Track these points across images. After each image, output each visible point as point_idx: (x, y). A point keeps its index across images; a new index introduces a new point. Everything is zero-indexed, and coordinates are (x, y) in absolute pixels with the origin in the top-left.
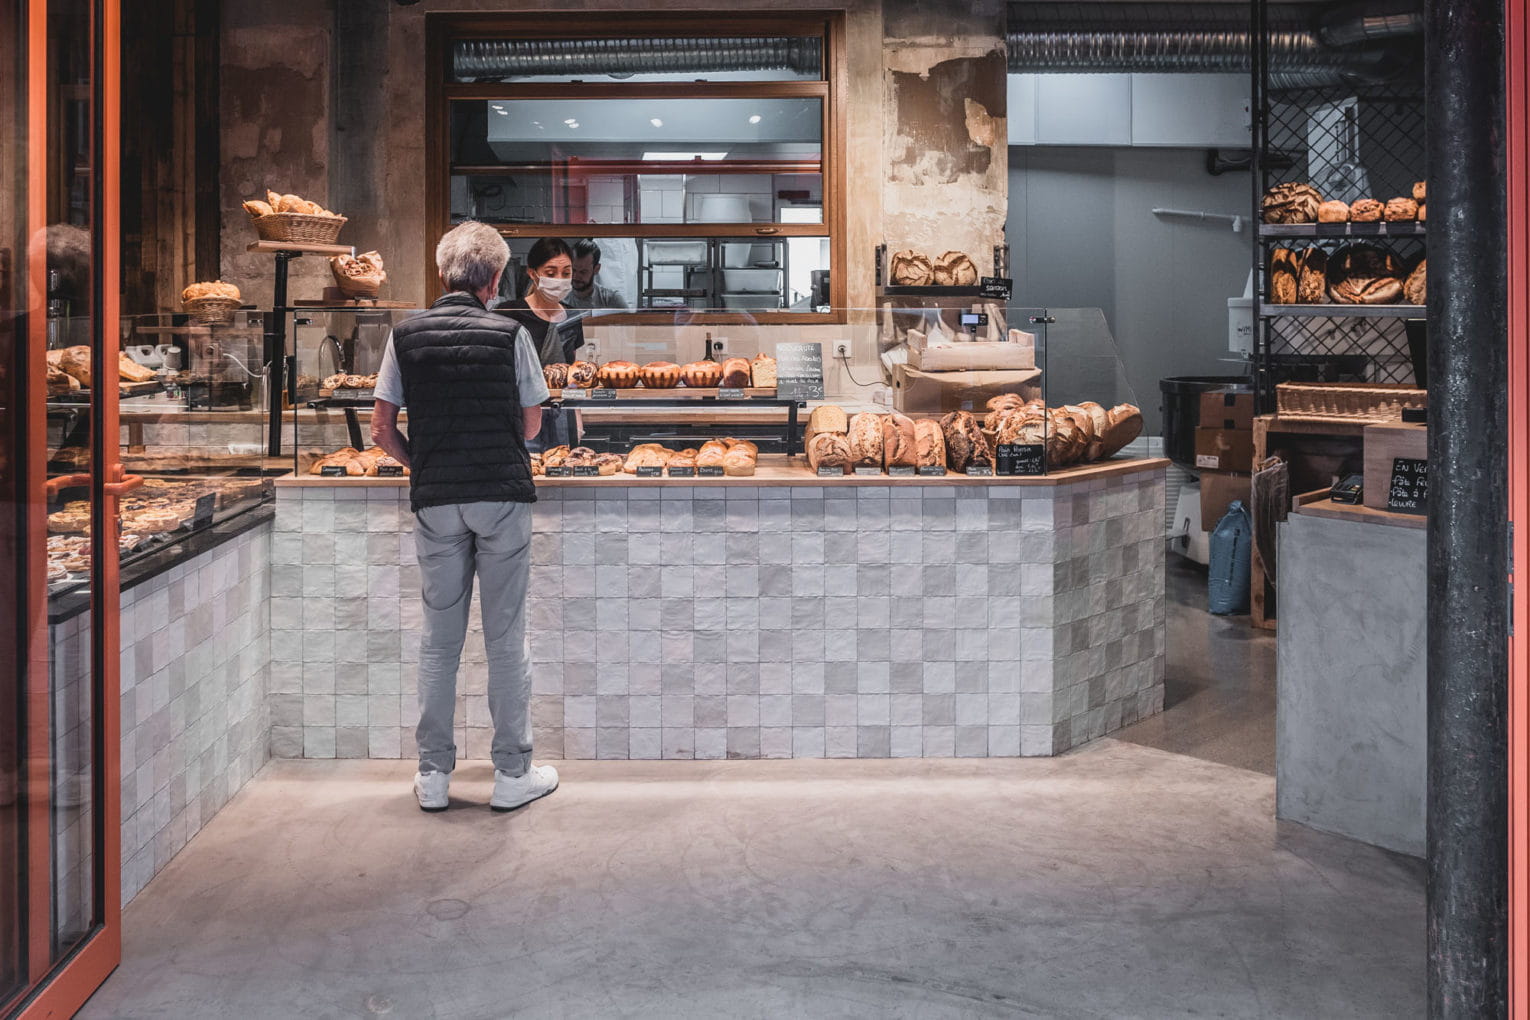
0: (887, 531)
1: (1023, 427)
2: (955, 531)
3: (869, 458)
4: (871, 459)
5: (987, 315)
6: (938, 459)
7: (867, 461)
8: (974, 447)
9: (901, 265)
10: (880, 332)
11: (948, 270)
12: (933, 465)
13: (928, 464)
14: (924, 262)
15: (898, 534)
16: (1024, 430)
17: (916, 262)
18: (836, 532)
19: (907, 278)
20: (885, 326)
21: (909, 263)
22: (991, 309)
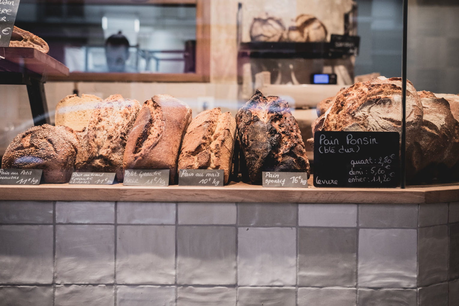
0: (111, 285)
1: (364, 105)
2: (235, 286)
3: (101, 157)
4: (105, 159)
5: (336, 76)
6: (213, 157)
7: (98, 162)
8: (280, 139)
9: (257, 24)
10: (240, 90)
11: (300, 29)
12: (204, 167)
13: (196, 165)
14: (279, 22)
15: (129, 290)
16: (365, 109)
17: (270, 22)
18: (14, 285)
19: (262, 35)
20: (244, 85)
21: (264, 22)
22: (340, 71)
